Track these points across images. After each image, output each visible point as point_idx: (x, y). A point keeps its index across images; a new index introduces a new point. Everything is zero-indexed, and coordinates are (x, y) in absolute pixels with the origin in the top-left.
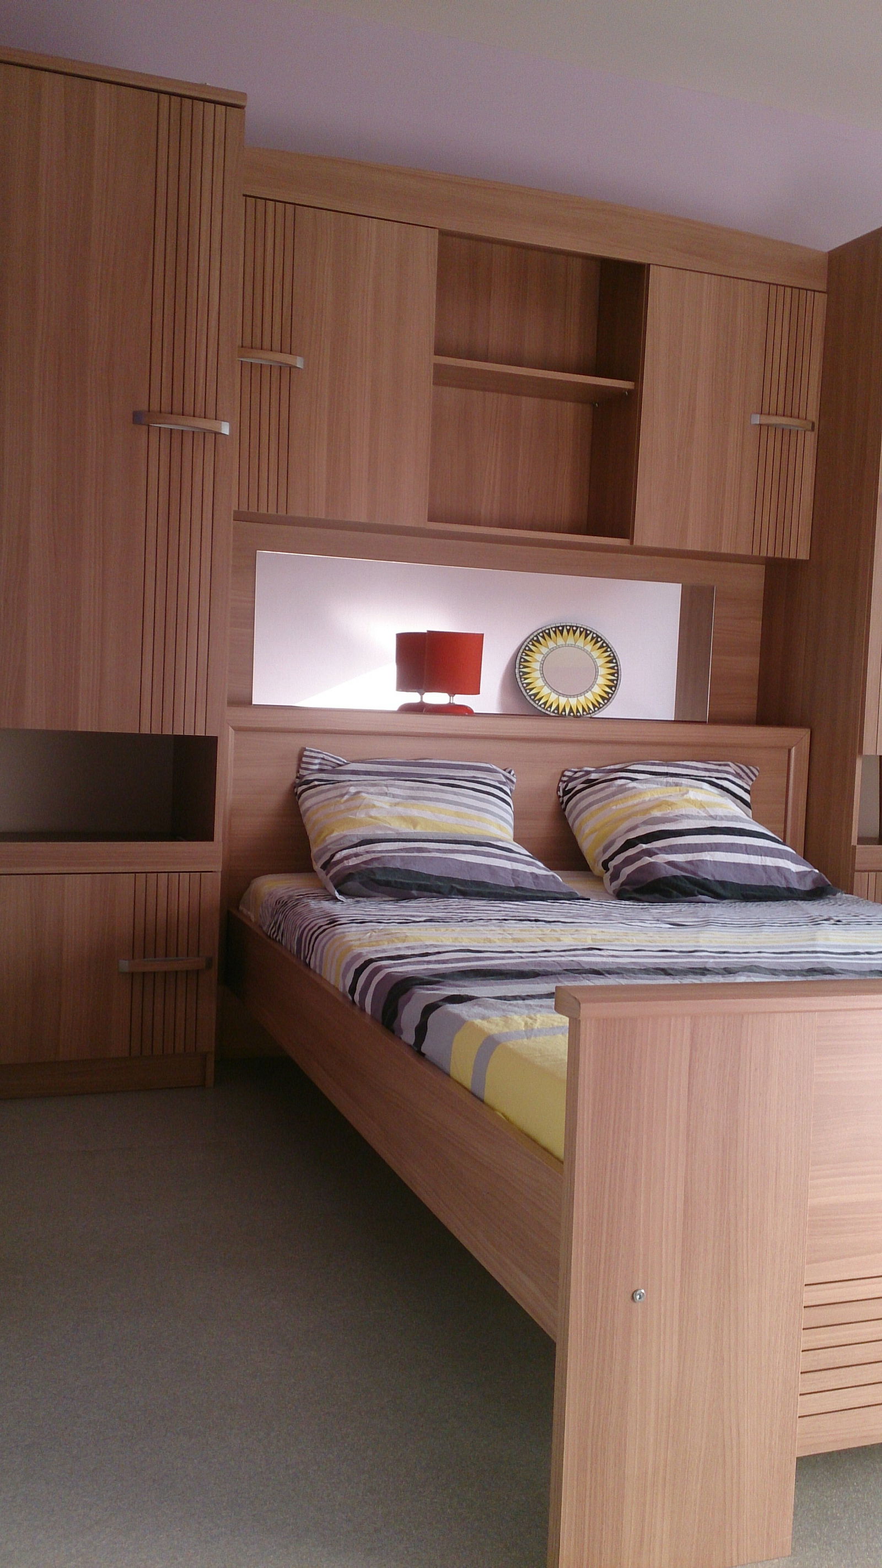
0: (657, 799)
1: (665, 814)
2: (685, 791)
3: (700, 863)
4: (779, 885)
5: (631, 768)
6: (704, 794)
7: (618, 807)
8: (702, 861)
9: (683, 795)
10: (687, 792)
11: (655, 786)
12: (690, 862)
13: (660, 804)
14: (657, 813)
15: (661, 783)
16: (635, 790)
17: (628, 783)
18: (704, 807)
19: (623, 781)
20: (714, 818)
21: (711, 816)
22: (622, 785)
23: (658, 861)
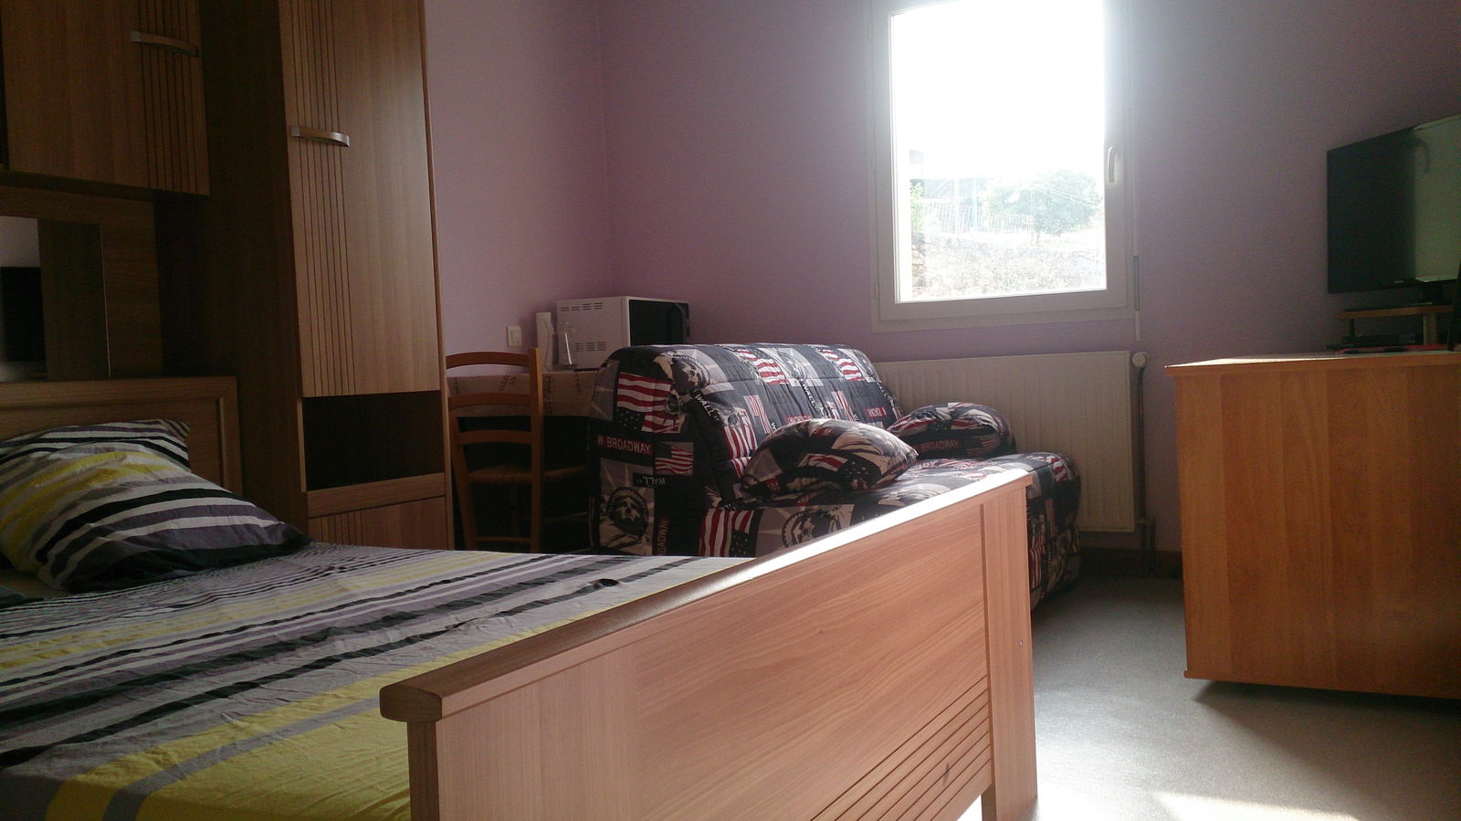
0: (91, 469)
1: (105, 485)
2: (121, 456)
3: (167, 535)
4: (252, 544)
5: (47, 436)
6: (142, 457)
7: (42, 484)
8: (167, 531)
9: (121, 460)
10: (125, 457)
11: (83, 454)
12: (154, 535)
13: (99, 474)
14: (97, 485)
15: (90, 451)
16: (59, 462)
17: (48, 455)
18: (150, 471)
19: (40, 454)
20: (165, 481)
21: (161, 480)
22: (39, 459)
23: (115, 539)
